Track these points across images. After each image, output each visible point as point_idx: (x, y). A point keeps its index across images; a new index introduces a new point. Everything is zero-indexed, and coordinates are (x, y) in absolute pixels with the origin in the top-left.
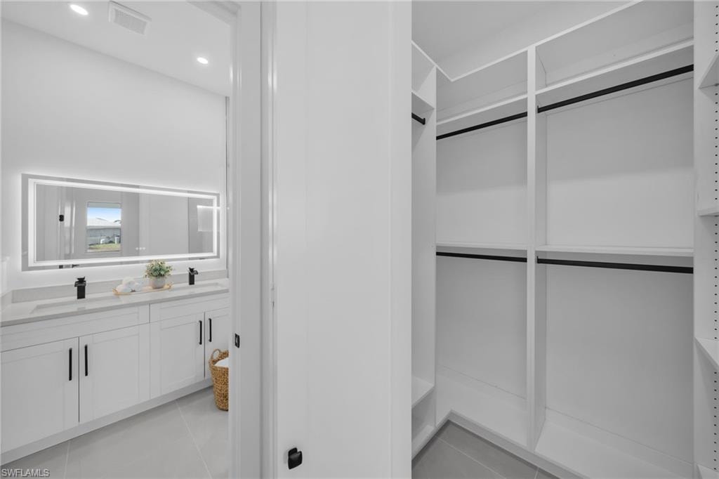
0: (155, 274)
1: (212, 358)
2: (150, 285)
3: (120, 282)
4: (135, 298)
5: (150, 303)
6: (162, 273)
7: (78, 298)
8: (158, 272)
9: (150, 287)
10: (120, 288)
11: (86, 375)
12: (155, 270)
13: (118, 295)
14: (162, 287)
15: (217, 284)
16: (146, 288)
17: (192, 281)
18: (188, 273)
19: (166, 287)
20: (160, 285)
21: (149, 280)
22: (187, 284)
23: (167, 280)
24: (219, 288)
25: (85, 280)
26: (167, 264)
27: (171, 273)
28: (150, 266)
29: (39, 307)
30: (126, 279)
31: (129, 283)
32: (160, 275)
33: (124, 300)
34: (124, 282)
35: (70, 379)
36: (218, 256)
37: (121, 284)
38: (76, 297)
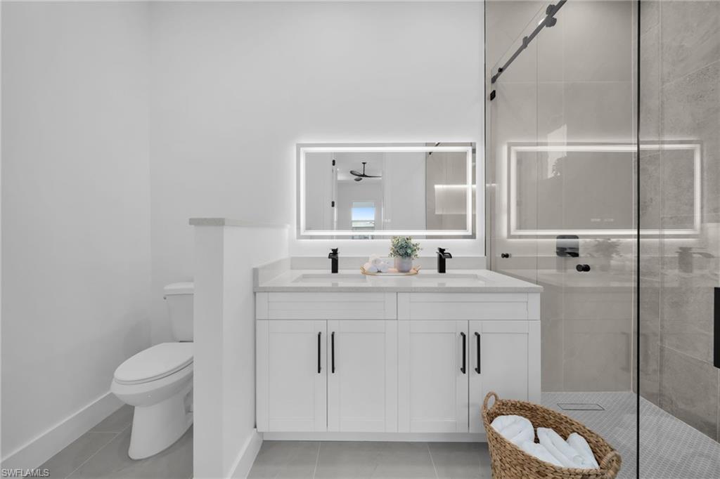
0: (402, 252)
1: (485, 406)
2: (395, 267)
3: (367, 259)
4: (381, 281)
5: (397, 291)
6: (409, 251)
7: (333, 272)
8: (404, 250)
9: (396, 270)
10: (367, 266)
11: (333, 372)
12: (402, 247)
13: (365, 273)
14: (408, 271)
15: (476, 277)
16: (390, 269)
17: (442, 269)
18: (437, 255)
19: (412, 271)
20: (405, 267)
21: (393, 260)
22: (436, 271)
23: (415, 263)
24: (480, 284)
25: (338, 252)
26: (413, 241)
27: (418, 253)
28: (396, 242)
29: (305, 277)
30: (373, 256)
31: (375, 261)
32: (407, 255)
33: (370, 282)
34: (371, 260)
35: (319, 372)
36: (473, 236)
37: (368, 262)
38: (331, 271)
